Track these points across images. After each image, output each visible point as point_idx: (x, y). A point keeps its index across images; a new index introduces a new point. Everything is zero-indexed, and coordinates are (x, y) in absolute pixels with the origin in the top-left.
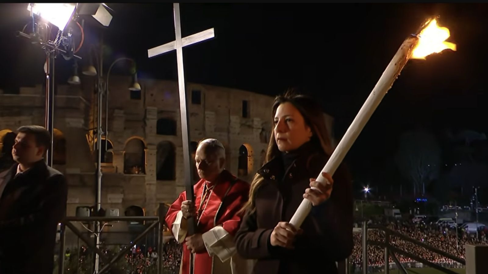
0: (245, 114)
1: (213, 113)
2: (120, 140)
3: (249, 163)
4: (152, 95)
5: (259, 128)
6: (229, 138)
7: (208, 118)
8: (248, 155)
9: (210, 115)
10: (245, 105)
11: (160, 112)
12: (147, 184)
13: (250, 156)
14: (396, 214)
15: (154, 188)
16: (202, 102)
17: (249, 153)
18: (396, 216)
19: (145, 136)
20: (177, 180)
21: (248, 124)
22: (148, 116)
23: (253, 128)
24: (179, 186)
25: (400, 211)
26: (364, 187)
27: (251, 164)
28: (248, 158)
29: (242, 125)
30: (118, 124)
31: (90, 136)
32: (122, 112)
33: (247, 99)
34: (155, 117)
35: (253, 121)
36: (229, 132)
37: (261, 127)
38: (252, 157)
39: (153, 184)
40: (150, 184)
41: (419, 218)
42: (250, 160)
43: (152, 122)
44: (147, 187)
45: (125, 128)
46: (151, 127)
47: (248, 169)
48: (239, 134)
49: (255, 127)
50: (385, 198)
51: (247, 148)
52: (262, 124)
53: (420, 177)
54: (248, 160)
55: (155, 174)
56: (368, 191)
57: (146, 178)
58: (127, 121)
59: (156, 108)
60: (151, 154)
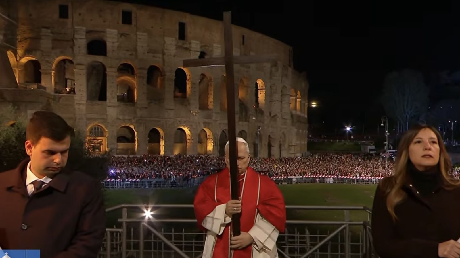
0: (182, 35)
1: (145, 34)
2: (47, 59)
3: (188, 86)
4: (80, 14)
5: (198, 51)
6: (164, 60)
7: (140, 39)
8: (187, 79)
9: (142, 36)
10: (182, 27)
11: (88, 32)
12: (77, 104)
13: (188, 80)
14: (371, 150)
15: (83, 108)
16: (134, 23)
17: (188, 77)
18: (371, 152)
19: (74, 56)
20: (107, 101)
21: (185, 46)
22: (76, 36)
23: (190, 50)
24: (109, 107)
25: (376, 147)
26: (346, 126)
27: (189, 88)
28: (187, 81)
29: (178, 47)
30: (46, 43)
31: (17, 56)
32: (49, 31)
33: (183, 21)
34: (84, 37)
35: (190, 43)
36: (163, 54)
37: (199, 50)
38: (189, 80)
39: (83, 104)
40: (80, 104)
41: (390, 152)
42: (188, 84)
43: (81, 42)
44: (77, 107)
45: (53, 48)
46: (79, 47)
47: (187, 93)
48: (174, 56)
49: (192, 49)
50: (369, 138)
51: (185, 71)
52: (201, 47)
53: (406, 116)
54: (187, 83)
55: (85, 94)
56: (350, 130)
57: (75, 98)
58: (54, 40)
59: (84, 28)
60: (80, 75)
